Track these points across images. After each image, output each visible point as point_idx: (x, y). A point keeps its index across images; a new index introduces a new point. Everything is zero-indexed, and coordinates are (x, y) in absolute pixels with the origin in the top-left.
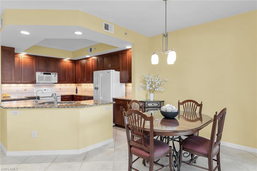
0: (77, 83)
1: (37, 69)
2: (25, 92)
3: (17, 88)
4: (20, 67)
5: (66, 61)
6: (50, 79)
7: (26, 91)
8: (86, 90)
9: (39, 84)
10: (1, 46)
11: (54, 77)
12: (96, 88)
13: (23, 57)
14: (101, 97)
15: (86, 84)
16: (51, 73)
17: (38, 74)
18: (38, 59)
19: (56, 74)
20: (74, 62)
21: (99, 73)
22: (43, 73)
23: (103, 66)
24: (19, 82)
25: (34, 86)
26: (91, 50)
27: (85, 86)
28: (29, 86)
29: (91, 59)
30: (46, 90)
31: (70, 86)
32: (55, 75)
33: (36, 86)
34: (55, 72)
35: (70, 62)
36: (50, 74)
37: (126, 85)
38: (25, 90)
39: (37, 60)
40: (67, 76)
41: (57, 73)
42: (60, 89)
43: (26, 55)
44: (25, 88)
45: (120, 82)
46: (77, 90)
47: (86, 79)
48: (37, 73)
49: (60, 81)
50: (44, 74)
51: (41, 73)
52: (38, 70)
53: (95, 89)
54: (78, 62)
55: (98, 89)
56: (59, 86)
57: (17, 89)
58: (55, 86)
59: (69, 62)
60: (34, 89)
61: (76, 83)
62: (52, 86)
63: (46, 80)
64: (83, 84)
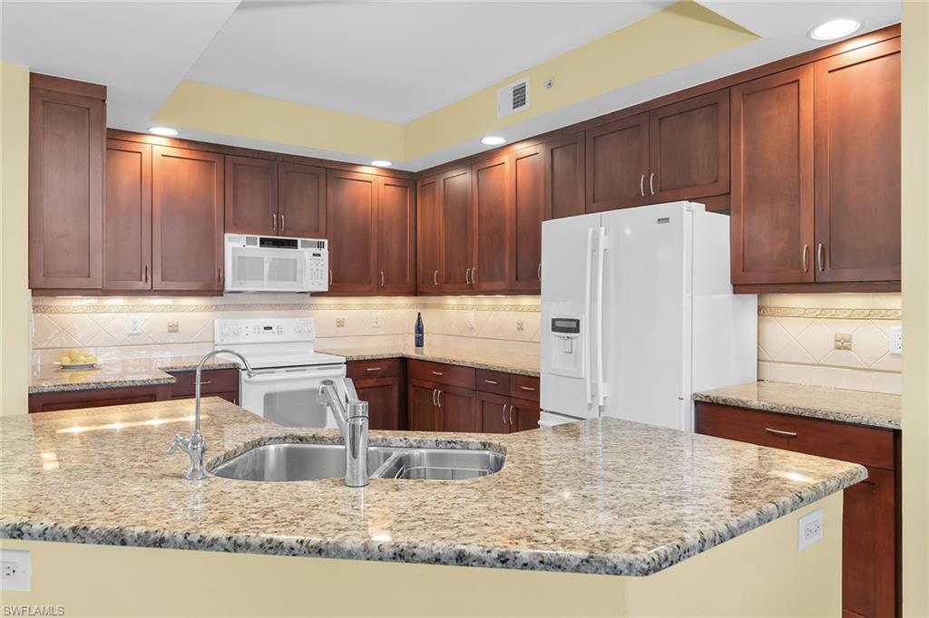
0: (422, 294)
1: (230, 218)
2: (174, 337)
3: (132, 316)
4: (146, 209)
5: (372, 173)
6: (290, 271)
7: (176, 331)
8: (468, 333)
9: (239, 295)
10: (32, 75)
11: (311, 263)
12: (558, 324)
13: (158, 151)
14: (605, 380)
15: (469, 300)
16: (299, 240)
17: (236, 245)
18: (235, 165)
19: (320, 245)
20: (411, 182)
21: (591, 230)
22: (258, 237)
23: (590, 192)
24: (140, 285)
25: (216, 308)
26: (519, 97)
27: (461, 307)
28: (191, 310)
29: (506, 158)
30: (271, 328)
31: (388, 306)
32: (317, 251)
33: (226, 307)
34: (314, 232)
35: (389, 181)
36: (293, 244)
37: (760, 308)
38: (173, 329)
39: (229, 169)
40: (373, 257)
41: (326, 241)
42: (341, 324)
43: (177, 144)
44: (171, 317)
45: (730, 287)
46: (419, 329)
47: (477, 273)
48: (230, 239)
49: (343, 283)
50: (263, 242)
51: (249, 241)
52: (235, 225)
53: (555, 329)
54: (427, 181)
55: (577, 330)
56: (332, 309)
57: (135, 323)
58: (316, 307)
59: (383, 180)
60: (216, 321)
61: (415, 292)
62: (300, 306)
63: (271, 278)
64: (452, 301)
